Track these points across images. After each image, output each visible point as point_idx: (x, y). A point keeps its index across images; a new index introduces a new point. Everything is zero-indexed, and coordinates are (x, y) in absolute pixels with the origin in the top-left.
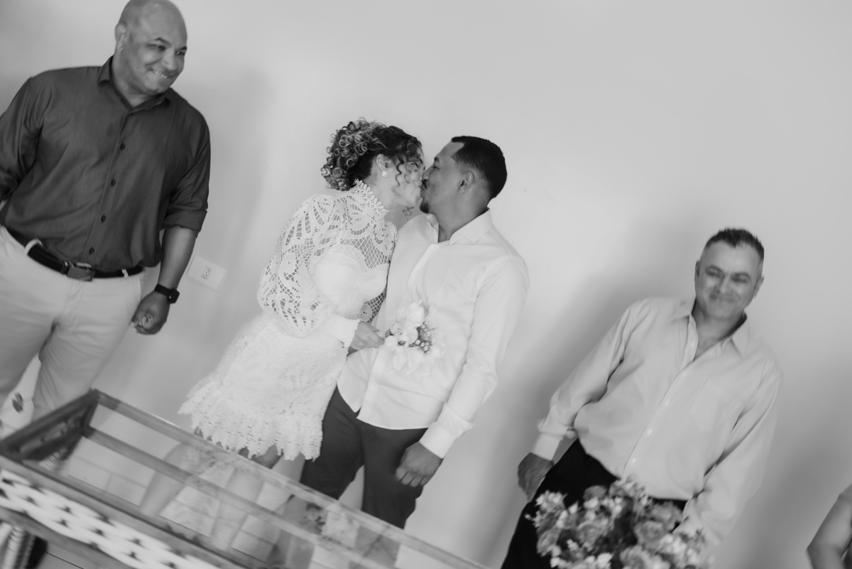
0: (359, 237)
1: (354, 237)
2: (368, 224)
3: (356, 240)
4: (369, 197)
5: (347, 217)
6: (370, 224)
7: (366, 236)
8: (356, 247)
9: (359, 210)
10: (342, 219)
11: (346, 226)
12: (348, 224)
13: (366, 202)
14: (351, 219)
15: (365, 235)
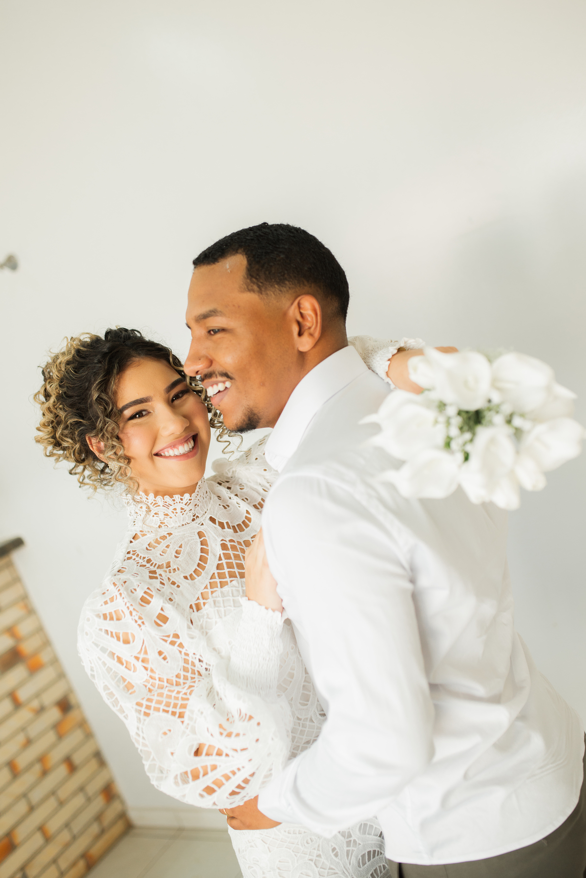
0: (211, 566)
1: (203, 580)
2: (200, 534)
3: (213, 577)
4: (155, 504)
5: (159, 571)
6: (202, 529)
7: (219, 551)
8: (222, 585)
9: (164, 538)
10: (156, 583)
11: (173, 583)
12: (174, 577)
13: (162, 516)
14: (168, 565)
15: (215, 549)
